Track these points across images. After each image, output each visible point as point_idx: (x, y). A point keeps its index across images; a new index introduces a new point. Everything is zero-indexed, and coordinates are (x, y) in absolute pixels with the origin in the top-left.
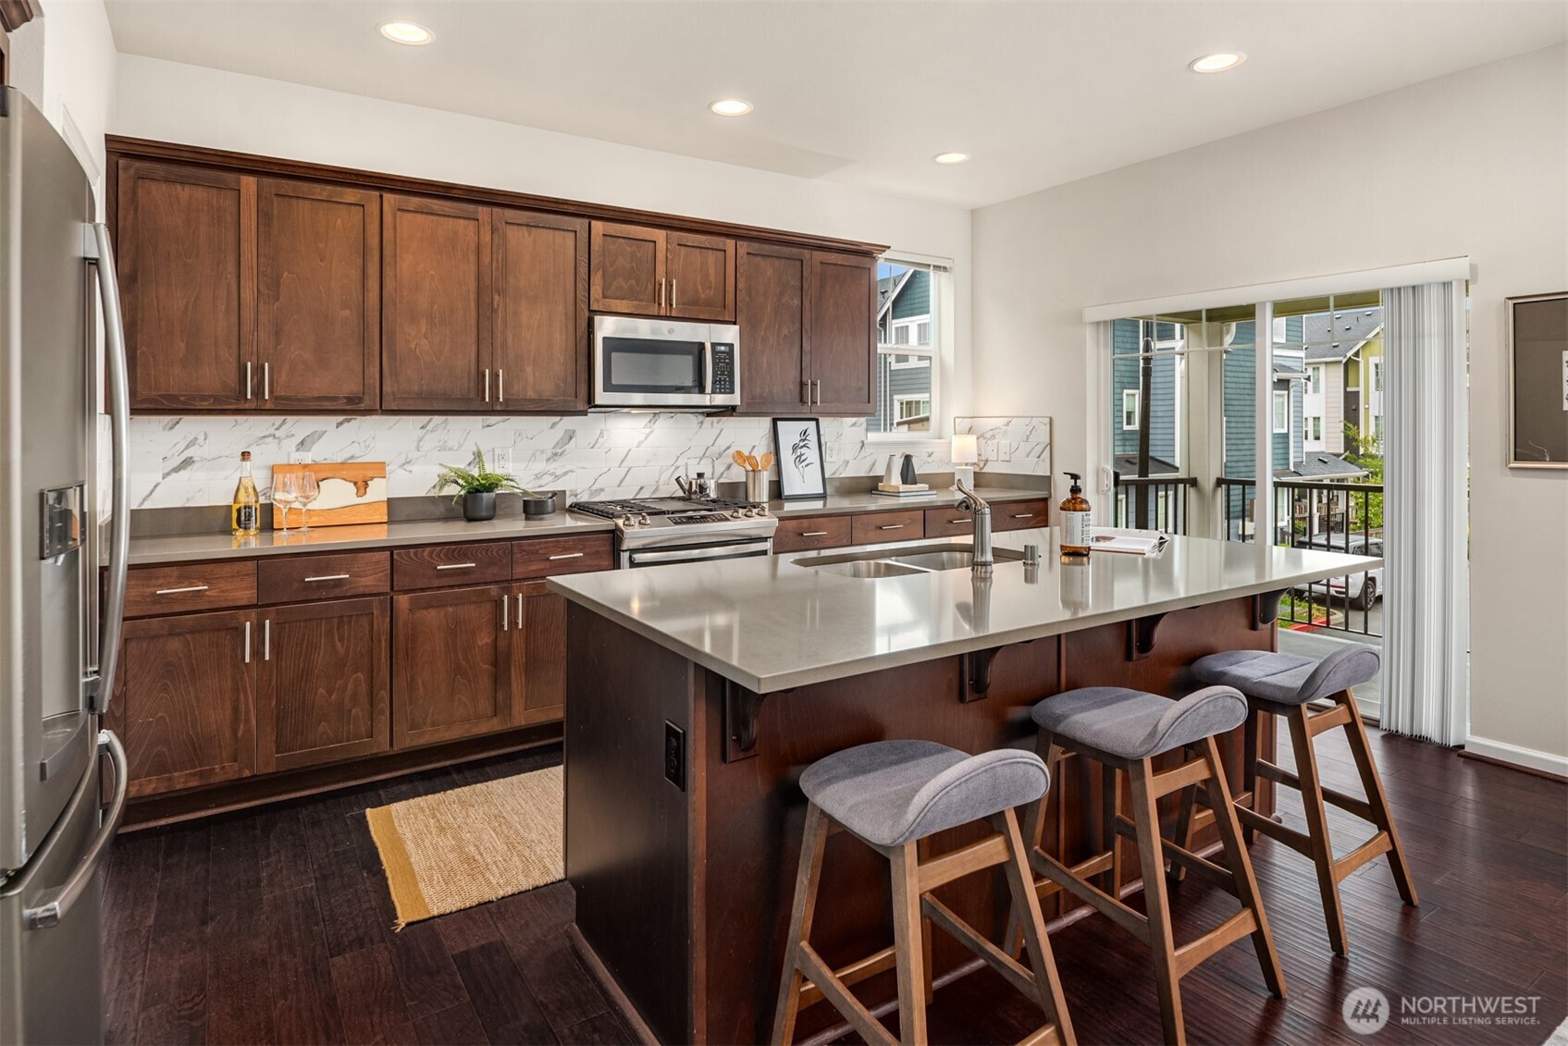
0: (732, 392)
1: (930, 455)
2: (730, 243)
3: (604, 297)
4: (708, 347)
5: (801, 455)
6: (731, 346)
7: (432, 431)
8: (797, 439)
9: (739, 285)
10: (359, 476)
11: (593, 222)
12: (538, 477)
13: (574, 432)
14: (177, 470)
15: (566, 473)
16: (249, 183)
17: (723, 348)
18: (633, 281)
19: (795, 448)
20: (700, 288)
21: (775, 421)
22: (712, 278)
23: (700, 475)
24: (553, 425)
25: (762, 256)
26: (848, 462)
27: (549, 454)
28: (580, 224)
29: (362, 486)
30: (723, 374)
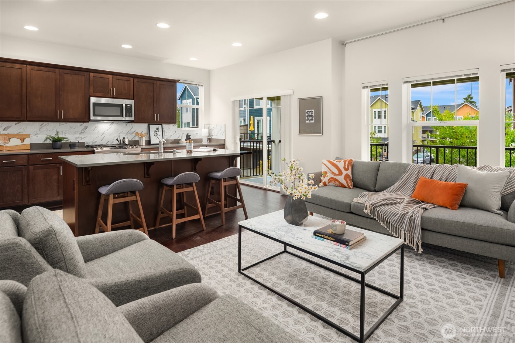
0: (132, 117)
1: (197, 134)
2: (132, 79)
3: (94, 92)
4: (124, 105)
5: (157, 133)
6: (131, 105)
7: (44, 126)
8: (155, 129)
9: (134, 90)
10: (22, 137)
11: (90, 73)
12: (76, 138)
13: (87, 127)
15: (85, 137)
17: (129, 106)
18: (102, 88)
19: (155, 132)
20: (123, 90)
21: (149, 125)
22: (126, 87)
23: (124, 138)
24: (81, 125)
25: (142, 82)
27: (80, 132)
28: (86, 74)
29: (22, 140)
30: (129, 112)
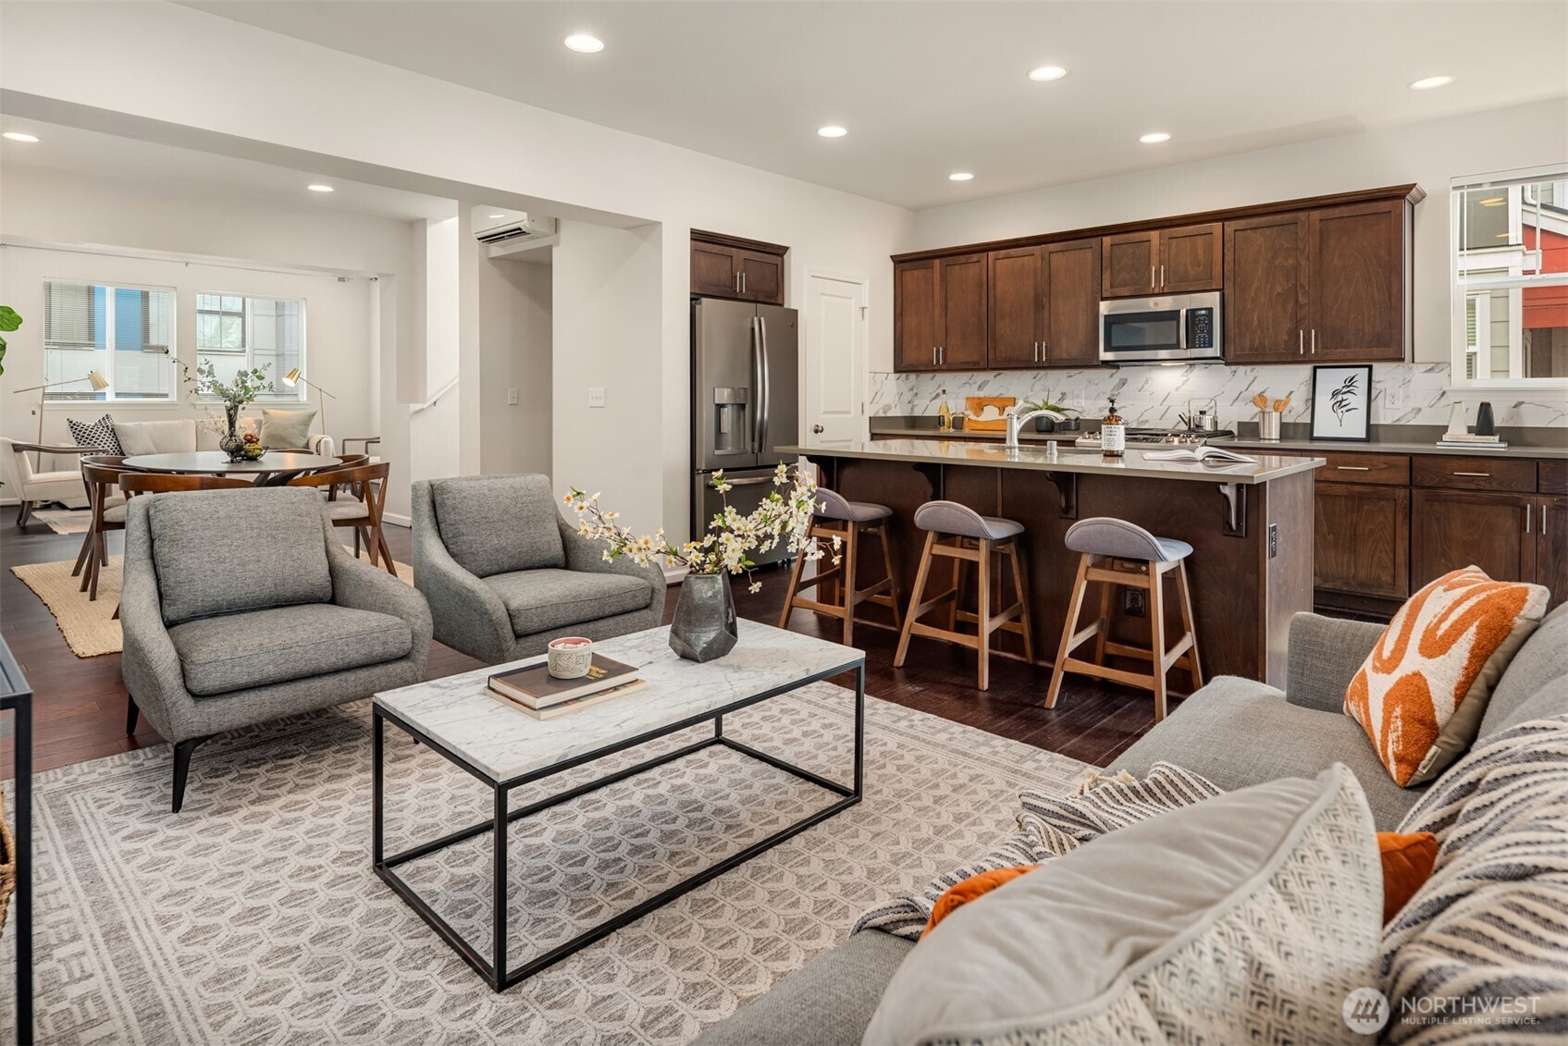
0: (1211, 345)
2: (1217, 226)
3: (1112, 287)
4: (1183, 313)
5: (1343, 400)
6: (1210, 310)
8: (1340, 385)
9: (1227, 258)
10: (1000, 405)
11: (1104, 239)
14: (934, 398)
16: (937, 262)
17: (1203, 312)
18: (1134, 273)
19: (1335, 394)
20: (1189, 267)
21: (1315, 369)
22: (1201, 258)
23: (1203, 413)
24: (1112, 376)
25: (1251, 228)
26: (1420, 409)
28: (1094, 241)
29: (1002, 410)
30: (1202, 332)
